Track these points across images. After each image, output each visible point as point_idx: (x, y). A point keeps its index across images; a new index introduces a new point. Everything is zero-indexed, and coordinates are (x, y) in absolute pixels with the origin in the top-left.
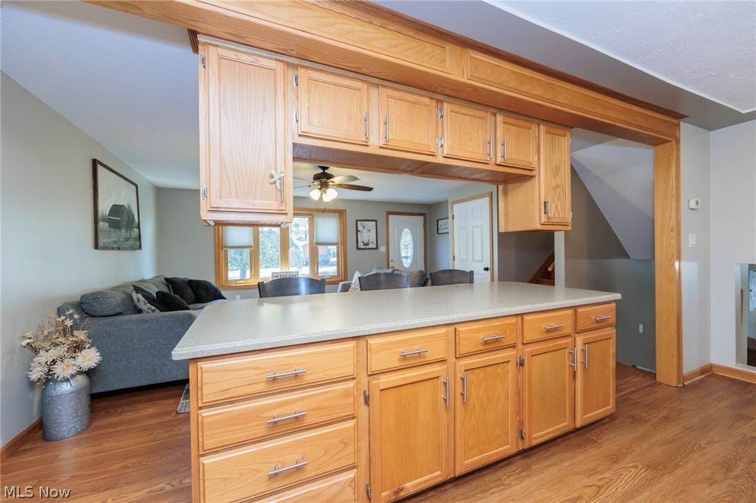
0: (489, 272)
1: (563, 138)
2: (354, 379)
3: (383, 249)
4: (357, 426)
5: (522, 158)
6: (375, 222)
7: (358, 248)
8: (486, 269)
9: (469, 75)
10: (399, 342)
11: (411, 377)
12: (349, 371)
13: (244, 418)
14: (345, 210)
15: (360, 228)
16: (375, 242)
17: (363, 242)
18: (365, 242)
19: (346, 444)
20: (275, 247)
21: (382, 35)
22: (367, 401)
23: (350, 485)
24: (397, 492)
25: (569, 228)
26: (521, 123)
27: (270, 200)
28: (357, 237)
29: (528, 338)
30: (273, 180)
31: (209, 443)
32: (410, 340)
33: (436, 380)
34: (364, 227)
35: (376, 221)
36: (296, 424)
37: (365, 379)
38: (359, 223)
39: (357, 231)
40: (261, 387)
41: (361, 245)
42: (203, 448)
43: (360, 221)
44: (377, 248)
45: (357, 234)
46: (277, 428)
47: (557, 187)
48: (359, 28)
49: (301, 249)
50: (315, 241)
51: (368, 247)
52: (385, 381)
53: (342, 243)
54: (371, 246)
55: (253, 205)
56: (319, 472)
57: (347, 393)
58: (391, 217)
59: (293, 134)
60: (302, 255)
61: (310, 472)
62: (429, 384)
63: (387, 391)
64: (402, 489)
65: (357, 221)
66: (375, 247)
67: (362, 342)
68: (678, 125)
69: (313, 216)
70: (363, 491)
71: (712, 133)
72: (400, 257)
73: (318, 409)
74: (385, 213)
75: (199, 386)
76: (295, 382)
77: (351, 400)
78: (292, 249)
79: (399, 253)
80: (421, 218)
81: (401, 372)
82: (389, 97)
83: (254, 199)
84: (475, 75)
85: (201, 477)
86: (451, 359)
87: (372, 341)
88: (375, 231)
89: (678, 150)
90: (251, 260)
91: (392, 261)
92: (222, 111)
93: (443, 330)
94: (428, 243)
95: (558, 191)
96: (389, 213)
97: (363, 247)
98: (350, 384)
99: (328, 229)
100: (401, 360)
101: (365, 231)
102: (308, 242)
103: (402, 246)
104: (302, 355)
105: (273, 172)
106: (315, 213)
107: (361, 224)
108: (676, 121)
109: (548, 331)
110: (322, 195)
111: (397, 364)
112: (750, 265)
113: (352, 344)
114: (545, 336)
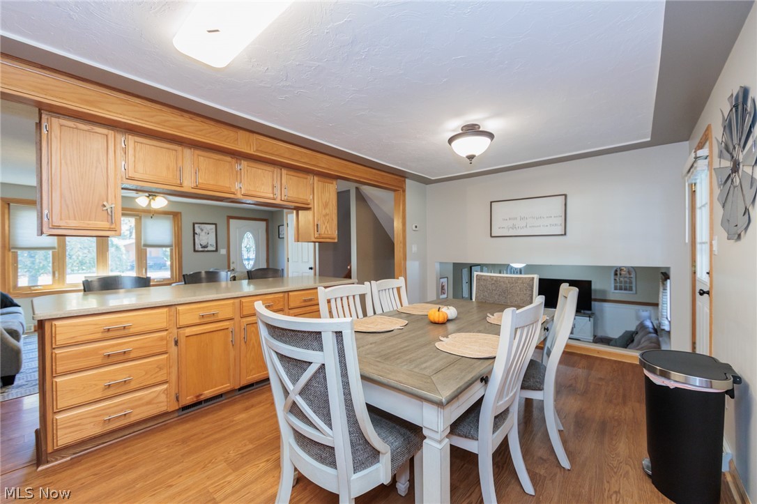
0: (313, 271)
1: (331, 185)
2: (167, 330)
3: (223, 251)
4: (168, 359)
5: (301, 196)
6: (214, 226)
7: (195, 251)
8: (311, 268)
9: (255, 149)
10: (200, 308)
11: (207, 329)
12: (164, 325)
13: (86, 354)
14: (180, 213)
15: (197, 230)
16: (215, 244)
17: (201, 245)
18: (204, 244)
19: (161, 369)
20: (85, 248)
21: (191, 124)
22: (176, 343)
23: (164, 392)
24: (198, 396)
25: (336, 240)
26: (298, 175)
27: (102, 221)
28: (194, 240)
29: (292, 305)
30: (105, 208)
31: (60, 369)
32: (207, 307)
33: (226, 331)
34: (202, 230)
35: (216, 224)
36: (124, 357)
37: (175, 331)
38: (196, 225)
39: (194, 234)
40: (99, 336)
41: (198, 247)
42: (56, 372)
43: (197, 223)
44: (216, 250)
45: (194, 236)
46: (110, 360)
47: (327, 215)
48: (173, 119)
49: (123, 249)
50: (142, 243)
51: (206, 249)
52: (188, 331)
53: (177, 245)
54: (209, 248)
55: (89, 224)
56: (141, 385)
57: (162, 339)
58: (231, 221)
59: (122, 177)
60: (124, 257)
61: (133, 385)
62: (221, 333)
63: (191, 337)
64: (201, 395)
65: (194, 224)
66: (214, 249)
67: (173, 308)
68: (405, 181)
69: (140, 218)
70: (173, 397)
71: (428, 186)
72: (242, 260)
73: (140, 348)
74: (226, 217)
75: (53, 335)
76: (124, 332)
77: (165, 342)
78: (112, 250)
79: (241, 255)
80: (264, 224)
81: (201, 326)
82: (198, 155)
83: (89, 220)
84: (259, 149)
85: (54, 390)
86: (237, 318)
87: (180, 308)
88: (214, 233)
89: (404, 196)
90: (53, 263)
91: (233, 263)
92: (63, 162)
93: (232, 301)
94: (270, 246)
95: (327, 217)
96: (230, 217)
97: (201, 249)
98: (164, 334)
99: (160, 231)
100: (200, 318)
101: (203, 234)
102: (133, 241)
103: (244, 249)
104: (129, 316)
105: (105, 203)
106: (143, 214)
107: (199, 227)
108: (403, 179)
109: (305, 301)
110: (150, 201)
111: (198, 321)
112: (454, 264)
113: (165, 310)
114: (303, 304)
